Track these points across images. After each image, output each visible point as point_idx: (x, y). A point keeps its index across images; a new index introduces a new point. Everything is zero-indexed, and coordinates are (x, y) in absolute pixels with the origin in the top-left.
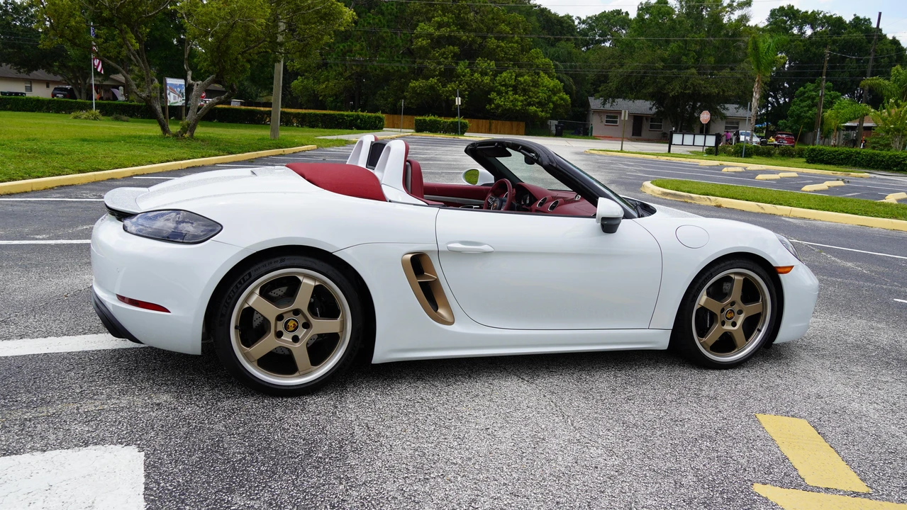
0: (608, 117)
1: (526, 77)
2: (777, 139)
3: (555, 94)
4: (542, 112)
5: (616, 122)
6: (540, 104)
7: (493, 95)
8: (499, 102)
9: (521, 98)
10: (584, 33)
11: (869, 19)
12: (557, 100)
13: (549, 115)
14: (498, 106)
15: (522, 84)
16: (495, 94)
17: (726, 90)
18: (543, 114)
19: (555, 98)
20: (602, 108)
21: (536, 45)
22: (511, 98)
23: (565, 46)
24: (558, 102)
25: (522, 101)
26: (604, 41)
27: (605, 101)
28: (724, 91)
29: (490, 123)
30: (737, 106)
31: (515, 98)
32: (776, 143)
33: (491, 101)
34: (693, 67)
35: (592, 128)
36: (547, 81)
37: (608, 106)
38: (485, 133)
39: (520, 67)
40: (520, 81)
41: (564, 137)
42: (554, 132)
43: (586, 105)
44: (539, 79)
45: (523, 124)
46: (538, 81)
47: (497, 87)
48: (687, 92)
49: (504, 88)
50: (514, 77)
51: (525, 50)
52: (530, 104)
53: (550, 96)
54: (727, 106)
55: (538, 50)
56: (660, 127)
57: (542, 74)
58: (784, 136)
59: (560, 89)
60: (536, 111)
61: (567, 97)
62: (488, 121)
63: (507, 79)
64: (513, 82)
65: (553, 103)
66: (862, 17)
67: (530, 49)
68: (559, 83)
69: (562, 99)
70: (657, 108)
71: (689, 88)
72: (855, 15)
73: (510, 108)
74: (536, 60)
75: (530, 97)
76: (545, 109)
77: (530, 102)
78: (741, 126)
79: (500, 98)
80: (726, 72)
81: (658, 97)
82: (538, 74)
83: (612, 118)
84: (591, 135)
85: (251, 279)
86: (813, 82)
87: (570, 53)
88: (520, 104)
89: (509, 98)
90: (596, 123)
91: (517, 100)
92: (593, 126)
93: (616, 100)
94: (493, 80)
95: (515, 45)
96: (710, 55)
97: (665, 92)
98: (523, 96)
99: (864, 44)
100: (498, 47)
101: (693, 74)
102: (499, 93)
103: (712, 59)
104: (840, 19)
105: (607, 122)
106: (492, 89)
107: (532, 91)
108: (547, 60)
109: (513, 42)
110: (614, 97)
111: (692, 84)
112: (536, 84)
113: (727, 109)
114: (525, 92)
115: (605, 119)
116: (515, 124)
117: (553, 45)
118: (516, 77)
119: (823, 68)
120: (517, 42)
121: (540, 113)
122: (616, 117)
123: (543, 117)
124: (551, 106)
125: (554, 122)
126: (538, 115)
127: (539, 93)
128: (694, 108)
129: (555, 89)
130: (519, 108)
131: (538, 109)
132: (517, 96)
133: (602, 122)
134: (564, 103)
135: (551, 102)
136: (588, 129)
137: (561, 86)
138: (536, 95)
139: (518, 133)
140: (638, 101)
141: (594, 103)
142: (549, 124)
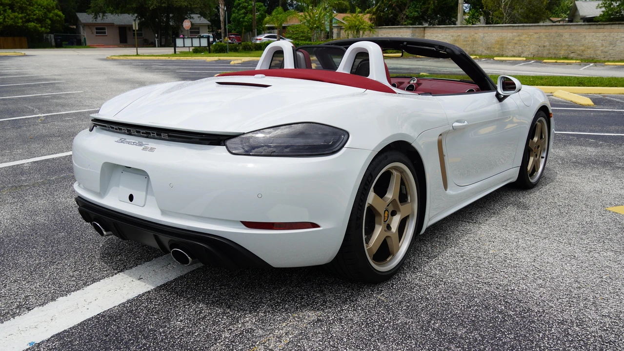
0: (97, 29)
2: (230, 38)
3: (50, 12)
4: (42, 27)
5: (105, 33)
6: (39, 20)
9: (20, 15)
12: (53, 17)
13: (48, 30)
15: (17, 3)
17: (192, 3)
18: (43, 29)
19: (51, 15)
20: (94, 22)
22: (11, 16)
24: (55, 18)
25: (21, 18)
27: (96, 15)
28: (191, 5)
30: (199, 15)
31: (15, 16)
32: (230, 41)
35: (85, 39)
37: (99, 20)
42: (54, 44)
43: (76, 21)
45: (24, 39)
48: (163, 5)
52: (28, 21)
53: (45, 13)
54: (192, 15)
58: (233, 36)
59: (53, 7)
60: (35, 26)
61: (60, 13)
65: (50, 19)
69: (57, 15)
70: (139, 19)
71: (164, 3)
73: (11, 25)
75: (28, 15)
76: (43, 25)
77: (29, 19)
78: (201, 31)
81: (140, 11)
83: (100, 30)
84: (86, 45)
88: (20, 21)
89: (9, 16)
90: (84, 34)
91: (16, 17)
92: (85, 37)
93: (106, 14)
97: (147, 6)
98: (22, 13)
105: (97, 33)
107: (28, 9)
110: (104, 13)
112: (31, 3)
113: (193, 18)
114: (22, 10)
115: (95, 31)
116: (17, 39)
121: (40, 29)
122: (104, 29)
123: (43, 31)
124: (49, 22)
125: (52, 36)
126: (39, 31)
127: (35, 11)
128: (168, 18)
129: (49, 7)
130: (19, 25)
131: (37, 25)
132: (16, 14)
133: (93, 33)
134: (59, 19)
135: (47, 18)
136: (80, 40)
137: (54, 5)
138: (32, 12)
139: (21, 47)
140: (123, 15)
141: (84, 18)
142: (49, 37)
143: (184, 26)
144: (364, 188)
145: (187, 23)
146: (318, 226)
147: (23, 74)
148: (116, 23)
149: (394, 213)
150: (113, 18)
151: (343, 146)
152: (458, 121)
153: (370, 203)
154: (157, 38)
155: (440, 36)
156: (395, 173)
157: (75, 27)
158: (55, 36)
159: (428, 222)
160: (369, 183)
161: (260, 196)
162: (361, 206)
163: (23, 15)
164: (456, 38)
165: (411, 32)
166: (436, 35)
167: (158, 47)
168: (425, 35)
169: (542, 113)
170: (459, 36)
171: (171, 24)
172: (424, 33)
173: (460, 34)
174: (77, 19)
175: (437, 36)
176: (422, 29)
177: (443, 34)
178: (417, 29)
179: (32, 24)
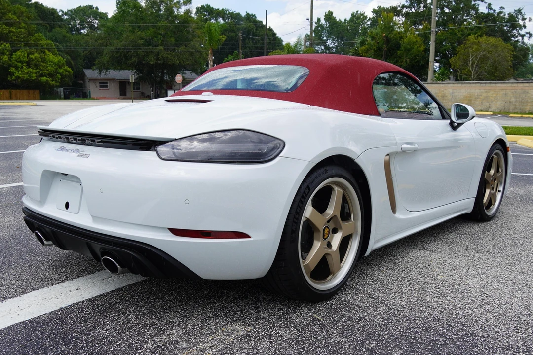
0: (100, 83)
1: (36, 55)
3: (60, 68)
4: (53, 81)
5: (107, 87)
6: (51, 75)
7: (12, 70)
8: (19, 75)
9: (34, 71)
10: (68, 21)
11: (255, 15)
12: (63, 72)
13: (58, 84)
14: (18, 77)
15: (33, 60)
16: (14, 69)
18: (54, 82)
19: (61, 71)
20: (100, 77)
21: (38, 31)
22: (26, 71)
23: (59, 31)
24: (64, 73)
25: (35, 73)
26: (83, 28)
27: (100, 71)
28: (183, 61)
29: (10, 92)
30: (191, 71)
33: (12, 74)
34: (161, 45)
35: (90, 92)
36: (51, 56)
37: (103, 76)
38: (7, 100)
39: (30, 46)
40: (32, 58)
41: (73, 99)
42: (63, 96)
43: (83, 75)
44: (46, 56)
45: (37, 92)
46: (45, 58)
47: (13, 63)
48: (159, 62)
49: (20, 64)
50: (26, 55)
51: (30, 34)
52: (42, 76)
53: (56, 69)
54: (184, 71)
55: (41, 34)
56: (138, 88)
57: (47, 52)
59: (63, 64)
60: (47, 80)
61: (69, 69)
62: (9, 90)
63: (21, 57)
64: (26, 59)
66: (250, 14)
67: (34, 33)
68: (62, 59)
69: (66, 71)
70: (138, 74)
71: (160, 60)
72: (246, 12)
73: (27, 79)
74: (41, 42)
75: (42, 70)
76: (54, 79)
77: (42, 73)
79: (18, 72)
80: (182, 48)
81: (138, 67)
82: (44, 52)
83: (104, 84)
84: (90, 97)
85: (311, 191)
86: (232, 55)
87: (64, 36)
88: (34, 75)
90: (91, 88)
91: (31, 72)
92: (90, 90)
93: (108, 70)
94: (10, 59)
95: (23, 30)
96: (171, 37)
97: (145, 62)
98: (36, 69)
99: (254, 30)
100: (10, 31)
101: (161, 50)
102: (16, 67)
103: (173, 40)
104: (239, 14)
105: (100, 87)
106: (10, 66)
107: (42, 66)
108: (50, 42)
109: (21, 28)
110: (107, 69)
111: (162, 56)
112: (44, 61)
113: (185, 73)
114: (36, 66)
115: (98, 85)
116: (31, 91)
117: (50, 31)
118: (28, 55)
119: (239, 45)
120: (24, 27)
121: (51, 83)
122: (107, 83)
123: (53, 85)
124: (59, 76)
125: (62, 89)
126: (50, 84)
127: (48, 67)
128: (163, 73)
129: (60, 64)
130: (33, 79)
131: (49, 79)
132: (30, 69)
133: (97, 87)
134: (68, 74)
135: (58, 73)
136: (86, 93)
137: (64, 61)
138: (46, 68)
139: (34, 99)
140: (123, 71)
141: (89, 73)
142: (58, 90)
143: (176, 80)
144: (301, 200)
145: (179, 77)
146: (249, 237)
148: (117, 78)
149: (335, 231)
150: (113, 73)
151: (278, 155)
152: (407, 144)
153: (308, 217)
154: (153, 91)
156: (336, 189)
157: (82, 82)
158: (64, 89)
159: (373, 245)
160: (306, 195)
161: (187, 202)
162: (297, 219)
163: (37, 70)
169: (499, 146)
171: (165, 79)
174: (84, 75)
179: (44, 79)
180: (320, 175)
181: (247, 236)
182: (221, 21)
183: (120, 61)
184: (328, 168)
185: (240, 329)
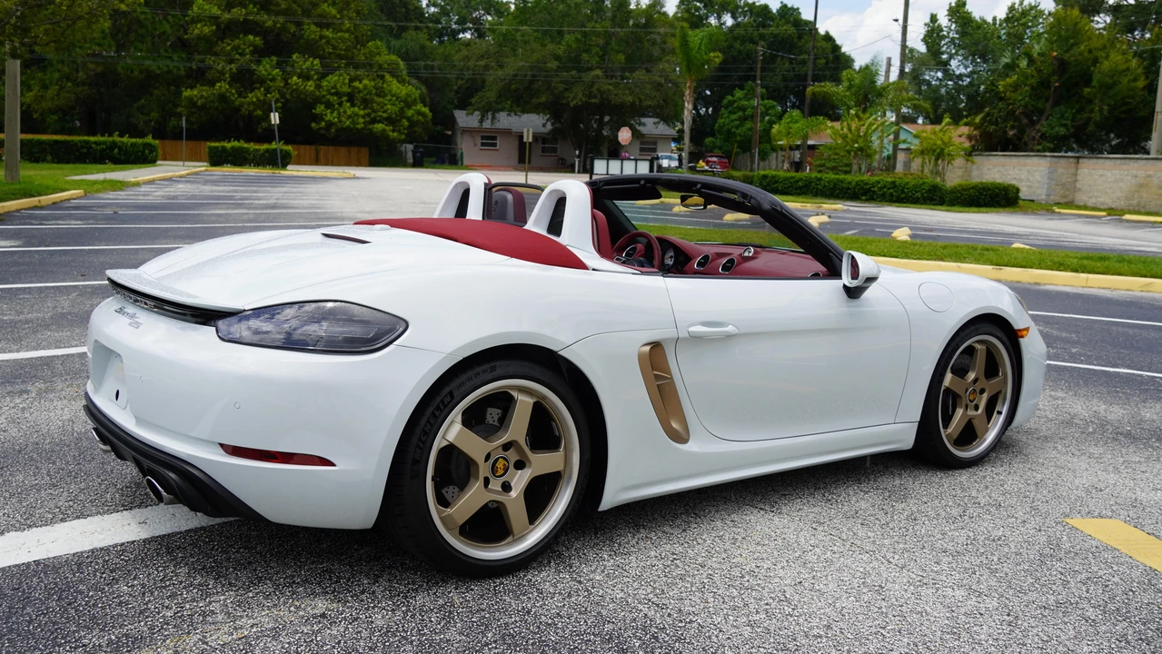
0: (483, 138)
1: (366, 82)
2: (707, 163)
3: (409, 106)
4: (393, 131)
5: (495, 145)
6: (390, 121)
7: (320, 109)
8: (331, 118)
9: (361, 112)
10: (435, 19)
11: (798, 9)
12: (413, 116)
13: (403, 137)
14: (330, 124)
15: (360, 92)
16: (323, 107)
17: (643, 97)
18: (395, 134)
19: (410, 113)
20: (478, 126)
21: (373, 37)
22: (349, 112)
23: (414, 39)
24: (415, 118)
25: (363, 117)
26: (464, 31)
27: (483, 116)
28: (641, 101)
29: (317, 150)
30: (656, 120)
31: (353, 112)
32: (707, 168)
33: (318, 118)
34: (597, 67)
35: (462, 153)
36: (395, 86)
37: (487, 124)
38: (310, 164)
39: (356, 67)
40: (357, 88)
41: (427, 168)
42: (411, 160)
43: (451, 122)
44: (385, 85)
45: (365, 152)
46: (383, 88)
47: (324, 96)
48: (594, 101)
49: (335, 98)
50: (347, 81)
51: (360, 42)
52: (374, 121)
53: (402, 109)
54: (643, 120)
55: (379, 43)
56: (555, 150)
57: (388, 77)
58: (715, 159)
59: (415, 100)
60: (384, 130)
61: (425, 110)
62: (313, 147)
63: (338, 85)
64: (346, 89)
65: (408, 119)
66: (789, 6)
67: (368, 42)
68: (414, 90)
69: (419, 113)
70: (553, 124)
71: (595, 97)
72: (782, 3)
73: (348, 127)
74: (378, 58)
75: (374, 111)
76: (397, 128)
77: (375, 117)
78: (659, 147)
79: (332, 113)
80: (640, 75)
81: (554, 109)
82: (382, 77)
83: (488, 139)
84: (462, 163)
85: (455, 401)
86: (742, 88)
87: (423, 47)
88: (361, 120)
89: (345, 112)
90: (465, 146)
91: (357, 115)
92: (463, 150)
93: (498, 114)
94: (318, 87)
95: (347, 35)
96: (618, 52)
97: (564, 101)
98: (365, 108)
99: (795, 40)
100: (322, 37)
101: (597, 77)
102: (329, 105)
103: (622, 57)
104: (766, 7)
105: (483, 144)
106: (317, 100)
107: (376, 102)
108: (394, 57)
109: (342, 31)
110: (495, 112)
111: (599, 90)
112: (381, 93)
113: (644, 124)
114: (366, 103)
115: (479, 141)
116: (354, 150)
117: (398, 37)
118: (351, 80)
119: (756, 70)
120: (348, 31)
121: (391, 134)
122: (495, 138)
123: (394, 138)
124: (406, 123)
125: (410, 147)
126: (388, 136)
127: (386, 105)
128: (601, 124)
129: (409, 99)
130: (359, 127)
131: (387, 128)
132: (356, 109)
133: (475, 145)
134: (423, 120)
135: (404, 117)
136: (455, 155)
137: (417, 95)
138: (382, 107)
139: (359, 164)
140: (526, 115)
141: (464, 119)
142: (403, 149)
143: (620, 139)
144: (433, 414)
145: (625, 133)
146: (333, 465)
147: (318, 208)
148: (514, 130)
149: (518, 466)
150: (505, 120)
151: (391, 342)
152: (705, 324)
153: (450, 441)
154: (579, 157)
155: (1109, 174)
156: (519, 396)
157: (450, 133)
158: (416, 147)
159: (618, 492)
160: (445, 406)
161: (237, 406)
162: (424, 442)
163: (366, 111)
164: (1142, 181)
165: (1048, 165)
166: (1101, 172)
167: (579, 172)
168: (1079, 171)
170: (1149, 176)
171: (605, 133)
172: (1077, 169)
173: (1151, 173)
174: (454, 120)
175: (1102, 176)
176: (1072, 160)
177: (1115, 172)
178: (1063, 161)
179: (379, 127)
180: (479, 374)
181: (331, 464)
182: (729, 21)
183: (519, 97)
184: (498, 363)
185: (321, 605)
